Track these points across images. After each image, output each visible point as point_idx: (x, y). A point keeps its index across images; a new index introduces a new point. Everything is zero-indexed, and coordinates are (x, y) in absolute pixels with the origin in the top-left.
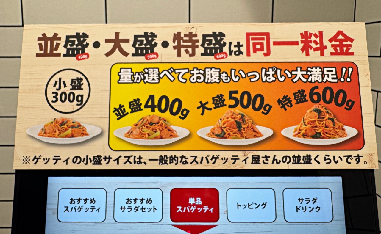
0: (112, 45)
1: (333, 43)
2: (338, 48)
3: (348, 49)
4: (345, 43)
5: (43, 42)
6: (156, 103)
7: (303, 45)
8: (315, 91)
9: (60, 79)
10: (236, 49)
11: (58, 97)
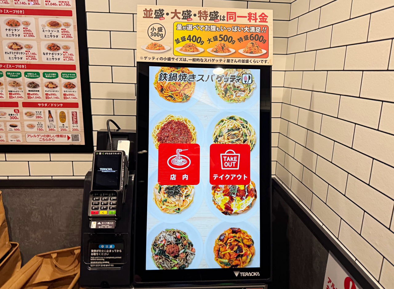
0: (173, 14)
1: (260, 17)
2: (262, 20)
3: (265, 20)
4: (265, 18)
5: (146, 12)
6: (191, 38)
7: (248, 18)
8: (252, 36)
9: (153, 27)
10: (223, 18)
11: (153, 34)
